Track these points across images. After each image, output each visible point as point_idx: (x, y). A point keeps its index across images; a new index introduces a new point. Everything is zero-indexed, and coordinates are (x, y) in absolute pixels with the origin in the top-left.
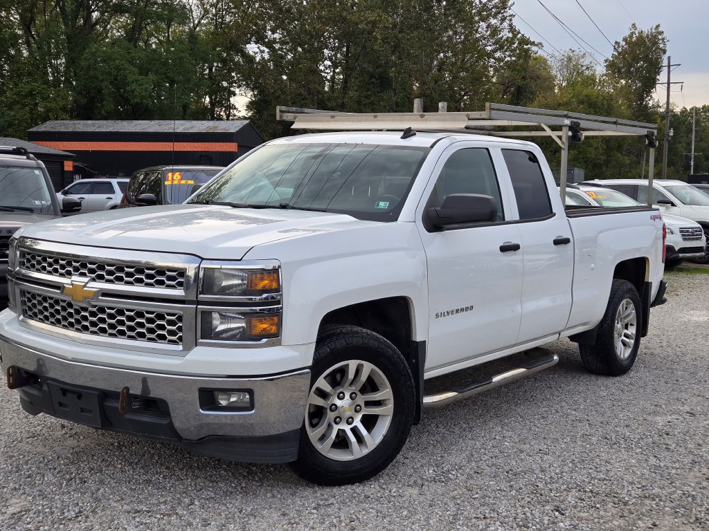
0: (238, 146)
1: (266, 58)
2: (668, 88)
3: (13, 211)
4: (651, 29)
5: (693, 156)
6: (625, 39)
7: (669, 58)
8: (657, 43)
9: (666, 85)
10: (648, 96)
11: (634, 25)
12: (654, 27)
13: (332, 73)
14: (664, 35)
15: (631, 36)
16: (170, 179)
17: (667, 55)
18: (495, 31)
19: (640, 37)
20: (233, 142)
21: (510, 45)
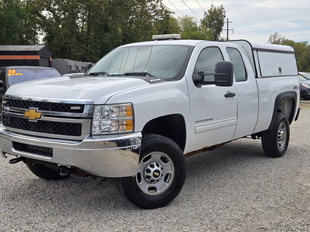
0: (40, 57)
1: (52, 17)
2: (228, 32)
4: (219, 7)
6: (209, 11)
7: (228, 19)
8: (222, 13)
9: (227, 31)
10: (218, 36)
11: (212, 5)
12: (221, 6)
13: (82, 24)
14: (225, 10)
15: (211, 10)
16: (10, 73)
17: (226, 18)
18: (154, 7)
19: (215, 10)
20: (37, 55)
21: (161, 13)
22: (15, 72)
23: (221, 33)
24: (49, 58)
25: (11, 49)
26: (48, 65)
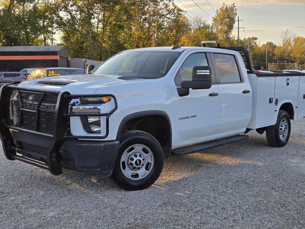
0: (60, 57)
1: (69, 18)
6: (220, 9)
8: (233, 11)
9: (238, 29)
10: (230, 33)
11: (224, 3)
12: (232, 4)
13: (98, 24)
14: (236, 8)
15: (223, 8)
16: (50, 73)
17: (237, 16)
18: (167, 6)
19: (227, 8)
20: (57, 55)
21: (173, 12)
22: (54, 73)
23: (232, 31)
24: (68, 58)
25: (32, 50)
26: (67, 64)
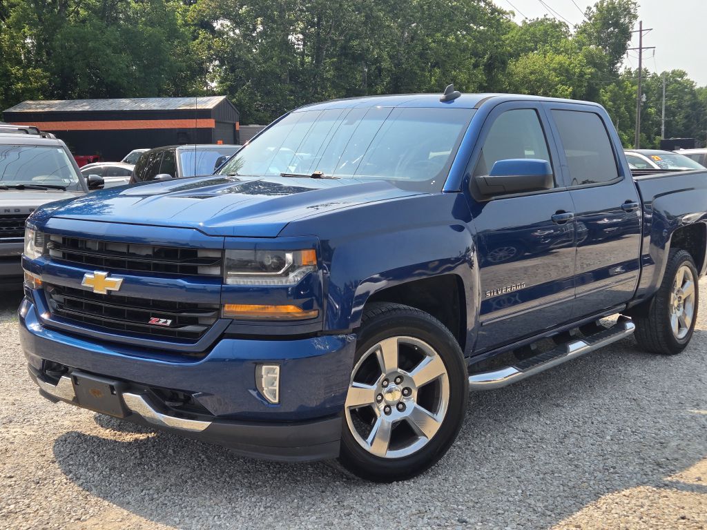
0: (216, 122)
2: (640, 53)
3: (46, 189)
5: (663, 122)
6: (596, 6)
7: (641, 22)
9: (638, 50)
17: (639, 20)
20: (210, 118)
23: (625, 56)
24: (234, 125)
26: (232, 139)
